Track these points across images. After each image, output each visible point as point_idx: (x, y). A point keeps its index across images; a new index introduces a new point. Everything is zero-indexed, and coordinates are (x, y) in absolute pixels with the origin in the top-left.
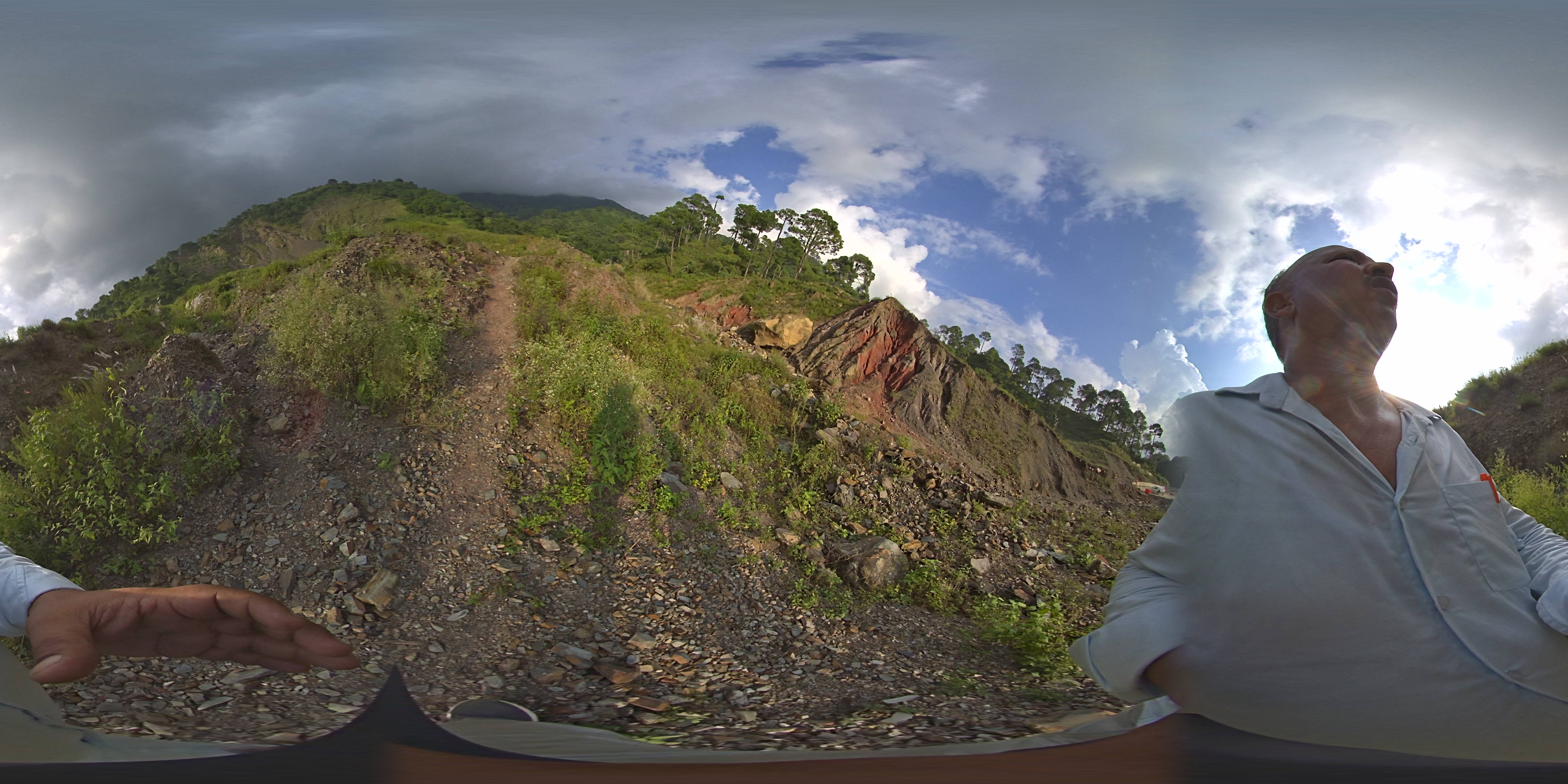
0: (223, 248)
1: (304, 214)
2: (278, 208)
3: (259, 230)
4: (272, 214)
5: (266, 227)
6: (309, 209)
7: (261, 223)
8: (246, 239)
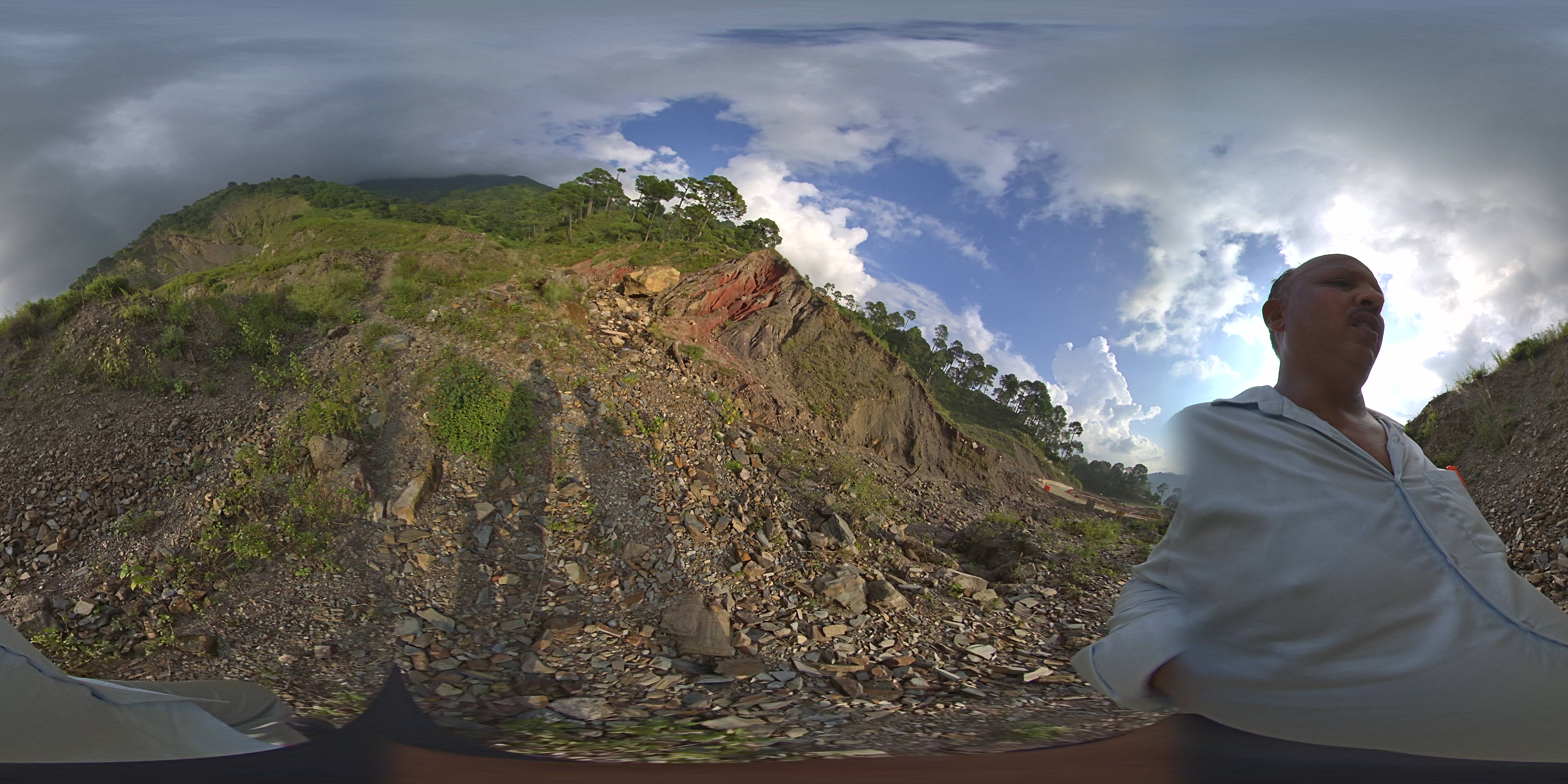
0: (139, 260)
1: (212, 219)
2: (186, 215)
3: (170, 239)
4: (181, 222)
5: (178, 236)
6: (215, 214)
7: (172, 233)
8: (160, 249)
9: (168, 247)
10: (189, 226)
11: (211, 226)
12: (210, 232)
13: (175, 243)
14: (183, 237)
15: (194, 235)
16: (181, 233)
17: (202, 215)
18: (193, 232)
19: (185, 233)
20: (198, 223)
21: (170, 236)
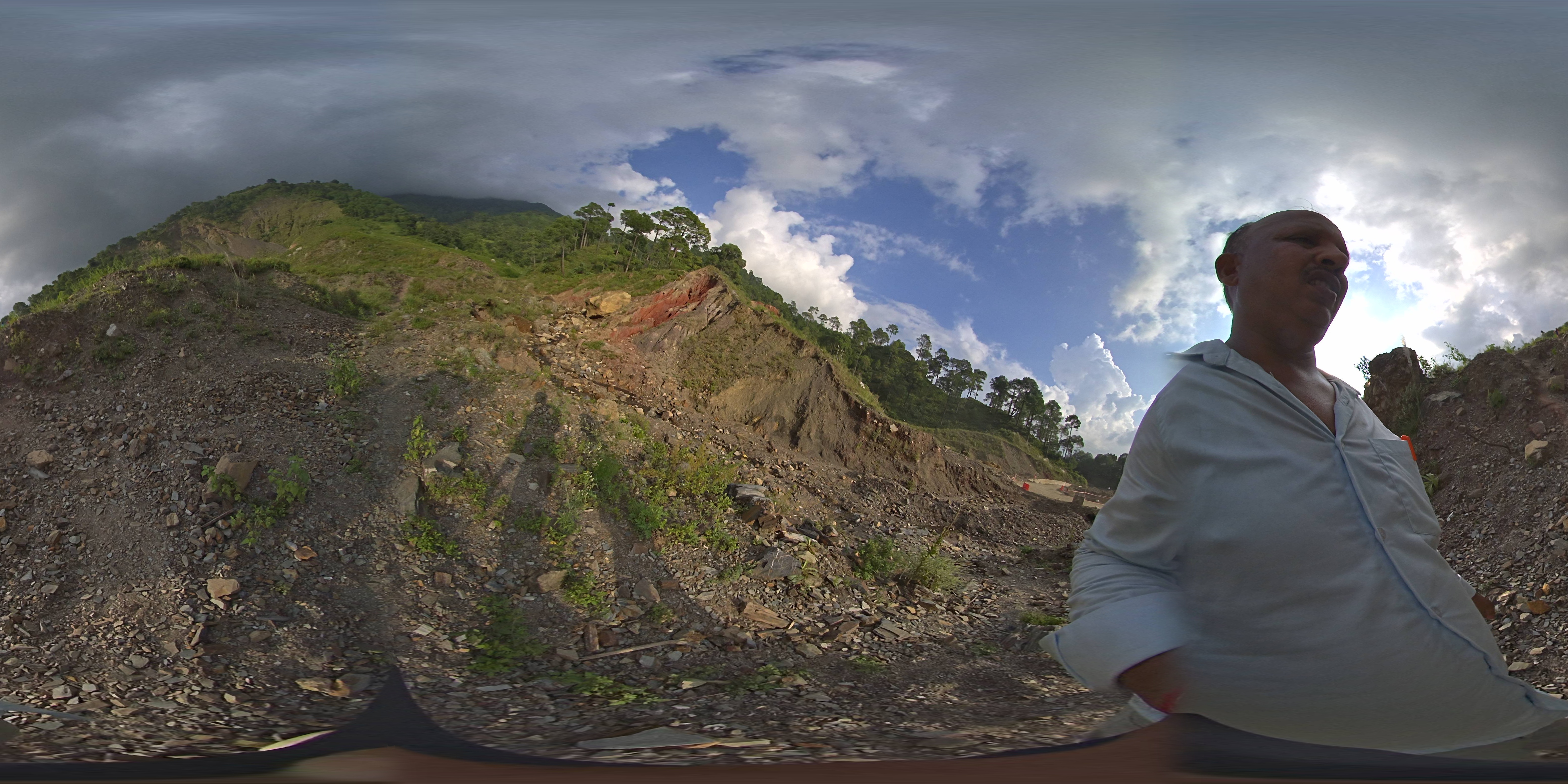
0: (163, 243)
1: (243, 213)
2: (217, 205)
3: (198, 227)
4: (212, 211)
6: (248, 207)
7: (200, 220)
8: (186, 235)
9: (194, 235)
10: (219, 216)
11: (241, 219)
12: (239, 225)
13: (201, 230)
14: (211, 226)
15: (222, 226)
16: (210, 222)
17: (234, 207)
18: (221, 222)
19: (214, 223)
20: (228, 214)
21: (198, 223)
